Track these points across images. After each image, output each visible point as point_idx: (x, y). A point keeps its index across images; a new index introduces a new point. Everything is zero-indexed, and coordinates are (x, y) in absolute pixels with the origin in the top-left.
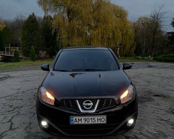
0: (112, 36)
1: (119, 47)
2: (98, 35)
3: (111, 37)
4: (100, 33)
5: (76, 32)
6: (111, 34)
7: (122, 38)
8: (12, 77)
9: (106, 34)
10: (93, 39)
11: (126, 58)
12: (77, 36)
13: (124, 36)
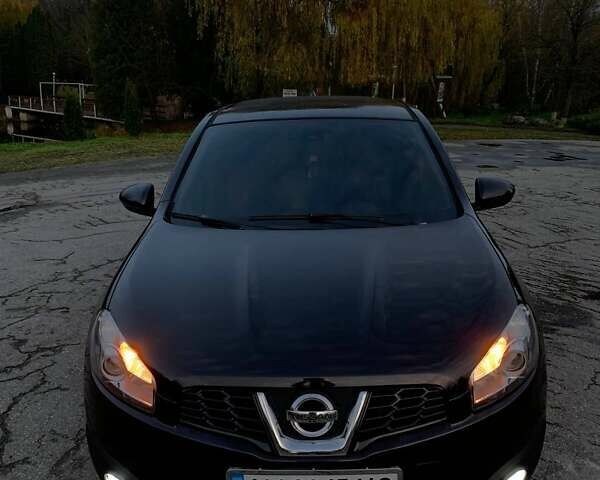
0: (419, 38)
1: (442, 80)
2: (369, 36)
3: (414, 42)
4: (375, 30)
5: (285, 24)
6: (416, 33)
7: (457, 47)
8: (47, 205)
9: (398, 31)
10: (347, 51)
11: (468, 120)
12: (289, 39)
13: (461, 40)
